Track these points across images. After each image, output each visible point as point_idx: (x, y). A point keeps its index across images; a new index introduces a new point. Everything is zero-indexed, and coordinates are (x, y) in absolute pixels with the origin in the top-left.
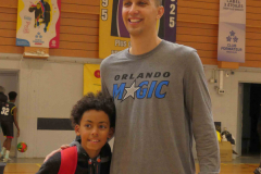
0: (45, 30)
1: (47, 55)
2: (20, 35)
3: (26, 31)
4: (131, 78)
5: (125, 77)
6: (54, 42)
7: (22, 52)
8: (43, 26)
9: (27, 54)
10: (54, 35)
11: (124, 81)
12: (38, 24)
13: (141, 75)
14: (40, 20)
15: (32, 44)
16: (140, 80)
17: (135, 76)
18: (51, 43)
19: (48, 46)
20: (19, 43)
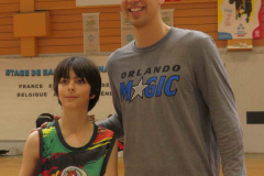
0: (247, 20)
1: (251, 47)
2: (222, 28)
3: (228, 24)
4: (138, 74)
5: (131, 74)
6: (257, 33)
7: (225, 45)
8: (245, 16)
9: (229, 47)
10: (257, 25)
11: (131, 78)
12: (240, 15)
13: (149, 71)
14: (242, 11)
15: (235, 37)
16: (148, 76)
17: (142, 72)
18: (254, 34)
19: (251, 37)
20: (221, 37)
